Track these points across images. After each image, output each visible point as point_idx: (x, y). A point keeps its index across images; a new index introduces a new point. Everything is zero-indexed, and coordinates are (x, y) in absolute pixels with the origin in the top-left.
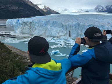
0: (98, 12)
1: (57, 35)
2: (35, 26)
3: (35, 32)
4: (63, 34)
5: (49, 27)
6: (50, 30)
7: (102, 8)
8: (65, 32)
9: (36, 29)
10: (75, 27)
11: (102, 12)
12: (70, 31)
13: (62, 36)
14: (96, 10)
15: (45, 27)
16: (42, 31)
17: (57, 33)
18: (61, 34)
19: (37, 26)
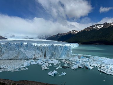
0: (40, 39)
1: (33, 57)
2: (3, 50)
3: (3, 56)
4: (39, 56)
5: (22, 50)
6: (24, 52)
7: (42, 37)
8: (41, 54)
9: (3, 53)
10: (50, 49)
11: (42, 39)
12: (45, 53)
13: (38, 57)
14: (38, 37)
15: (17, 50)
16: (14, 54)
17: (33, 55)
18: (37, 56)
19: (6, 50)
